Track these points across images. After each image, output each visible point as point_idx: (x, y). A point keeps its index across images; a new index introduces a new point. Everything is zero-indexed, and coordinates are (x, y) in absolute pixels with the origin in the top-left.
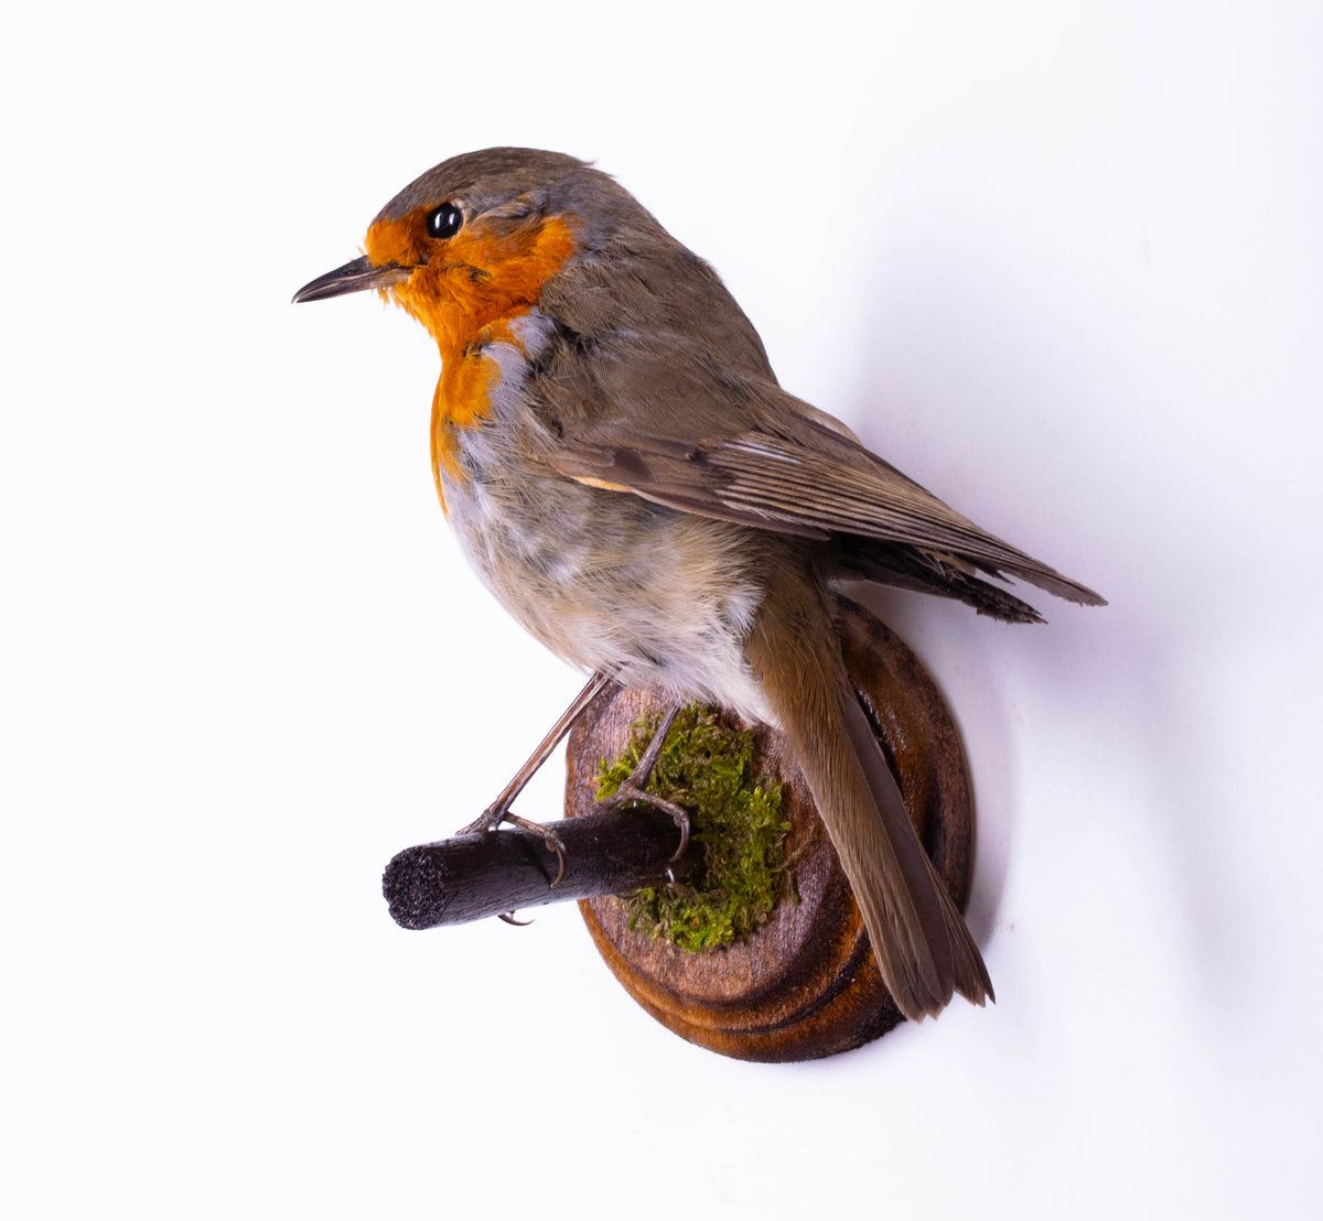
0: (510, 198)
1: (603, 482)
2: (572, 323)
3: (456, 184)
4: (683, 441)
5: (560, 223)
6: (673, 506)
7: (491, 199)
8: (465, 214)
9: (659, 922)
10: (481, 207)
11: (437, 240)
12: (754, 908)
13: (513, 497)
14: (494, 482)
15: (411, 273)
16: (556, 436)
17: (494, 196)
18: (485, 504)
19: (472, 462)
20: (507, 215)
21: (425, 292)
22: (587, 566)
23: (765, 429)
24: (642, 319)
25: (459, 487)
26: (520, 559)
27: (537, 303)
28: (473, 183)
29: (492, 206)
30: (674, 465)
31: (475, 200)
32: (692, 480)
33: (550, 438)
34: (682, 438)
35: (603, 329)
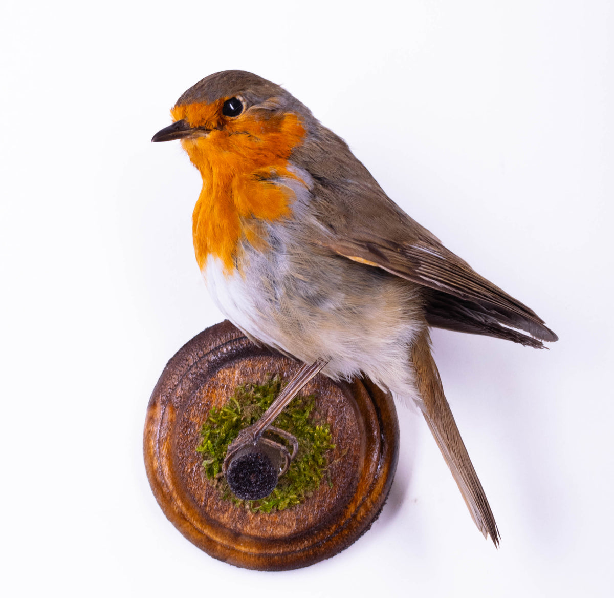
0: (266, 99)
1: (365, 260)
3: (240, 88)
4: (395, 242)
7: (256, 98)
8: (244, 104)
10: (251, 102)
11: (227, 117)
12: (308, 489)
13: (304, 263)
14: (292, 254)
15: (208, 133)
16: (333, 233)
17: (258, 97)
18: (284, 266)
19: (276, 242)
20: (270, 109)
21: (219, 145)
22: (346, 304)
23: (422, 239)
24: (355, 174)
25: (262, 255)
26: (303, 297)
27: (289, 158)
28: (247, 88)
29: (257, 103)
30: (395, 254)
31: (249, 98)
32: (405, 263)
33: (330, 233)
34: (395, 240)
35: (339, 177)
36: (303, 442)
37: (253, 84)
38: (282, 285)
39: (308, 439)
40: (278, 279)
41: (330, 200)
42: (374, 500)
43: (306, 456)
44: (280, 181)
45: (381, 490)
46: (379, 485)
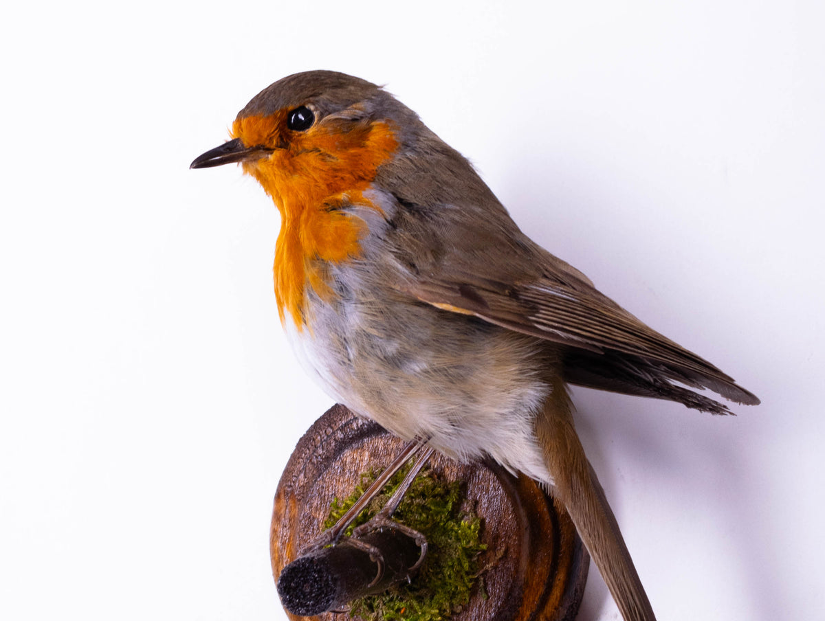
0: (347, 106)
1: (455, 308)
2: (409, 196)
3: (310, 93)
4: (503, 282)
5: (385, 127)
6: (504, 326)
7: (333, 106)
8: (316, 114)
9: (373, 611)
10: (326, 111)
11: (294, 131)
12: (454, 602)
13: (379, 314)
14: (362, 304)
15: (272, 153)
16: (415, 273)
17: (336, 103)
18: (355, 318)
19: (343, 288)
20: (350, 118)
21: (284, 167)
22: (434, 365)
23: (549, 276)
24: (459, 197)
25: (328, 306)
26: (379, 358)
27: (373, 180)
28: (321, 94)
29: (335, 111)
30: (500, 298)
31: (323, 106)
32: (513, 309)
33: (410, 275)
34: (503, 279)
35: (434, 201)
36: (447, 541)
37: (330, 88)
38: (353, 343)
39: (453, 538)
40: (348, 335)
41: (414, 231)
42: (549, 615)
43: (452, 559)
44: (352, 210)
45: (557, 603)
46: (555, 597)
